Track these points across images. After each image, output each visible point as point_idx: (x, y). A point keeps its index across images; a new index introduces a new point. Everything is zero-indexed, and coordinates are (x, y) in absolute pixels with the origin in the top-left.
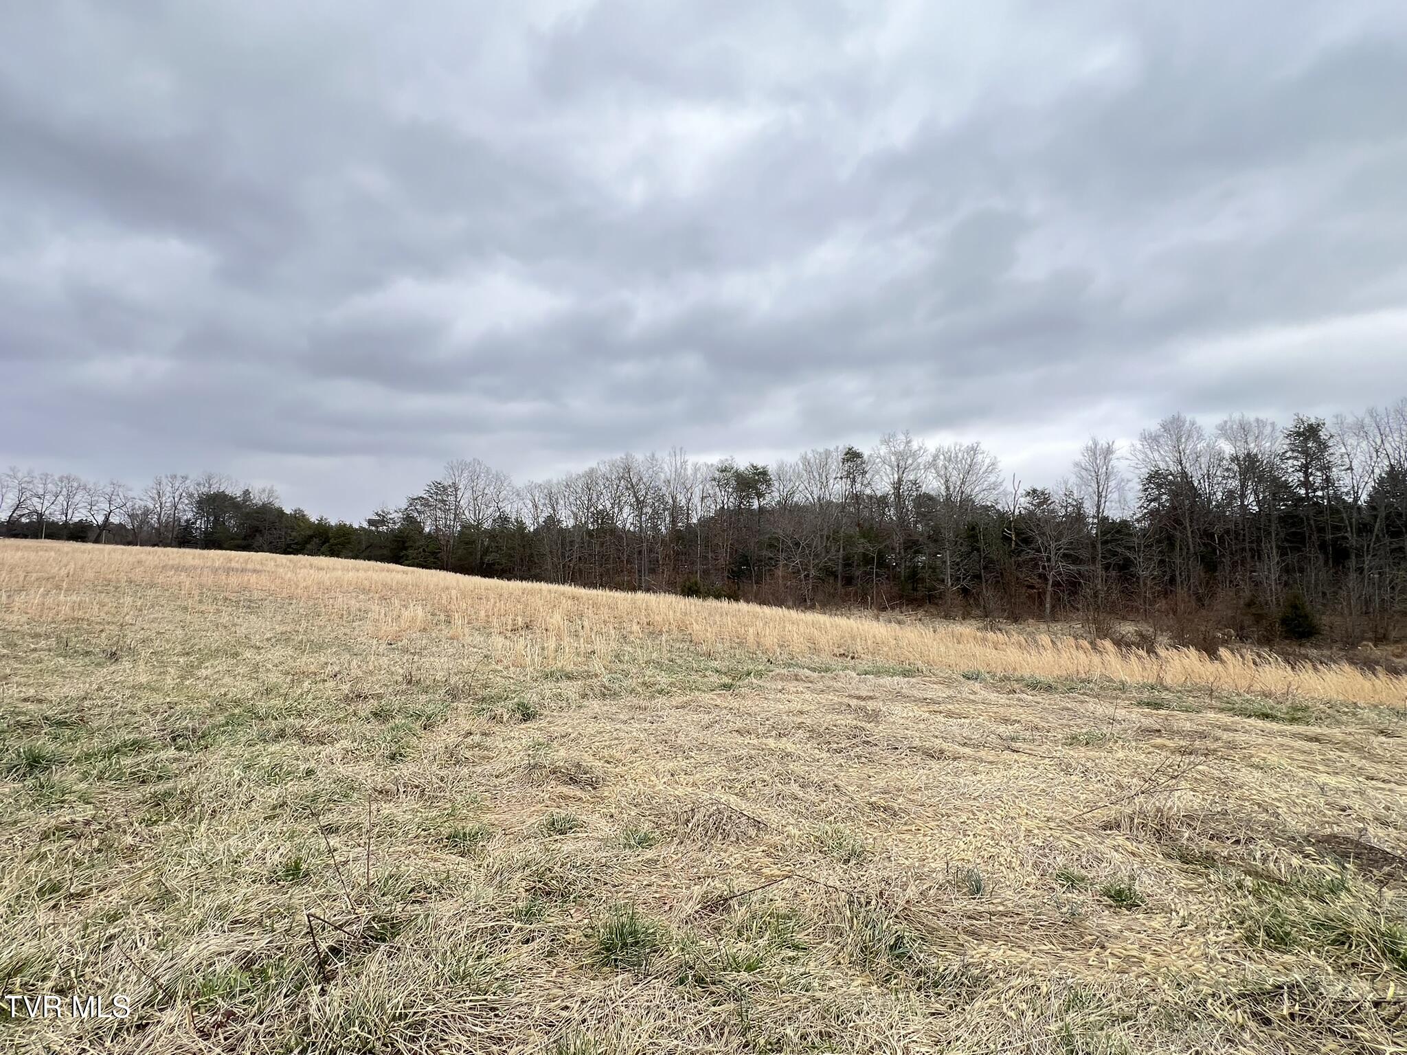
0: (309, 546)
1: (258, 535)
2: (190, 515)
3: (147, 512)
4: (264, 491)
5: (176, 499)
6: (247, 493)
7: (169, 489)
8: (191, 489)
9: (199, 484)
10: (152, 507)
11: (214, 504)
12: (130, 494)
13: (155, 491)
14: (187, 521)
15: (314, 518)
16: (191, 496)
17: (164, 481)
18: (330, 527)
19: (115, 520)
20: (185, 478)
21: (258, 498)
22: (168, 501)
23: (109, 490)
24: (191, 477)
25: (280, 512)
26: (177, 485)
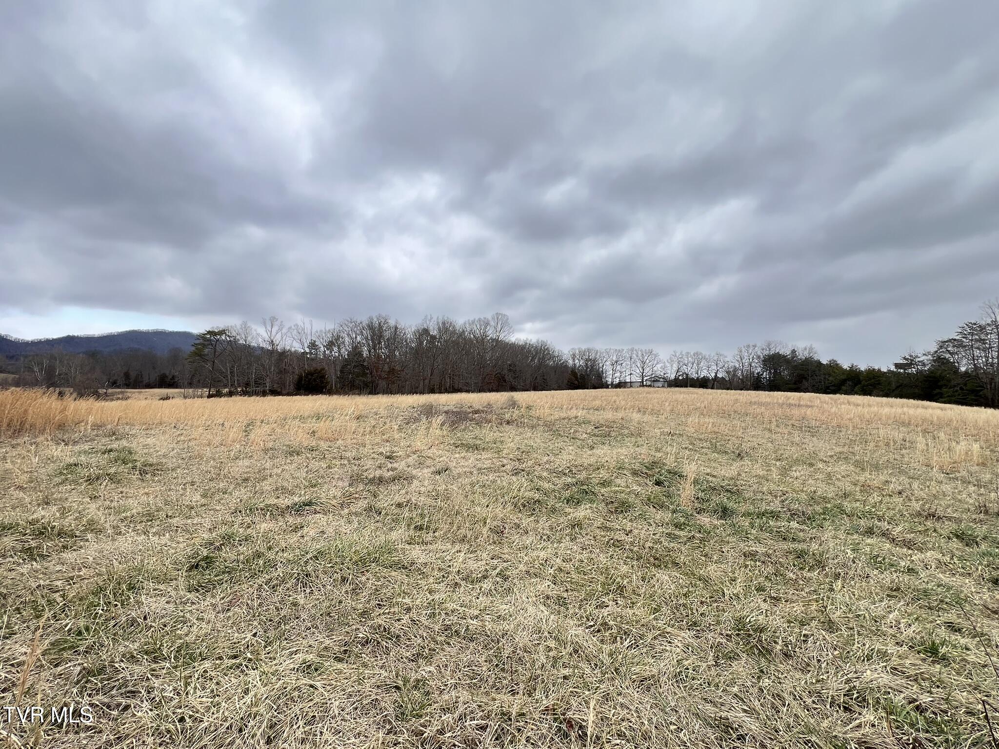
0: (843, 388)
1: (804, 380)
2: (759, 370)
3: (735, 370)
4: (805, 349)
5: (751, 360)
6: (794, 351)
7: (746, 354)
8: (759, 353)
9: (763, 349)
10: (738, 366)
11: (773, 361)
12: (727, 359)
13: (739, 357)
14: (758, 373)
15: (846, 366)
16: (759, 357)
17: (743, 350)
18: (861, 372)
19: (720, 375)
20: (755, 346)
21: (802, 355)
22: (746, 361)
23: (716, 358)
24: (758, 345)
25: (819, 363)
26: (751, 351)
